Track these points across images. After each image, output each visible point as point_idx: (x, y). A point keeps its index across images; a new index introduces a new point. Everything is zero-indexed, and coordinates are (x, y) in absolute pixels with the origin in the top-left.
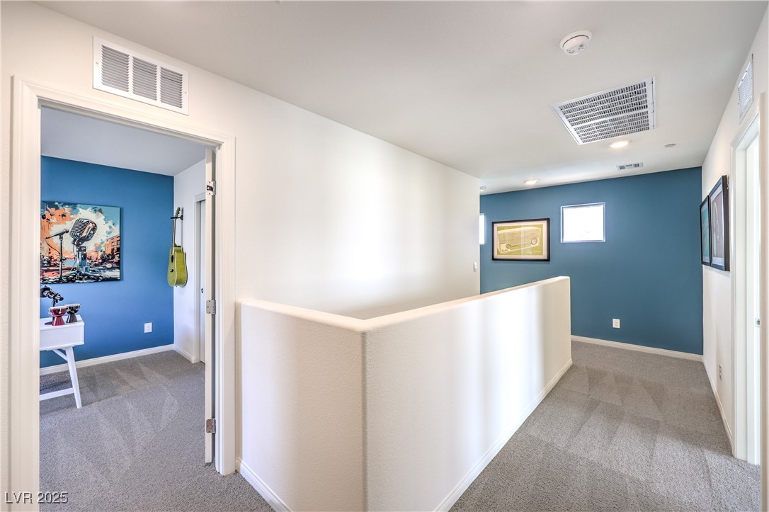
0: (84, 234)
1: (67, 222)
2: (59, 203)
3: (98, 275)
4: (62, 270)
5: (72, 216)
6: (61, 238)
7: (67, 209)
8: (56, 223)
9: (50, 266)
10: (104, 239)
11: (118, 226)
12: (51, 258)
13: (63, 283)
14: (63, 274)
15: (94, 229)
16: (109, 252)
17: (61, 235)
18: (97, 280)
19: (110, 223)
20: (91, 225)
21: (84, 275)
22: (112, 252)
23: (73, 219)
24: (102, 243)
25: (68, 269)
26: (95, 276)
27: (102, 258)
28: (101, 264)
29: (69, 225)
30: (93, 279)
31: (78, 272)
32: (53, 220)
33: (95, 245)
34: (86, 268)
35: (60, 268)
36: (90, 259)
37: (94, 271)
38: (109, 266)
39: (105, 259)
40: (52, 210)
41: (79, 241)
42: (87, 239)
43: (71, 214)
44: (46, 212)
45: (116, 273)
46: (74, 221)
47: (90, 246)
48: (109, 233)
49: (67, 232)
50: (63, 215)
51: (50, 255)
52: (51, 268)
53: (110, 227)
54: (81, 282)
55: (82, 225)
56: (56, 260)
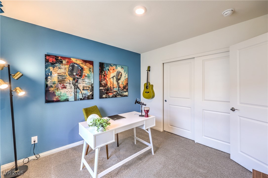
0: (119, 77)
1: (115, 72)
2: (113, 64)
3: (122, 94)
4: (114, 92)
5: (116, 70)
6: (113, 79)
7: (114, 67)
8: (112, 73)
9: (111, 90)
10: (124, 79)
11: (127, 74)
12: (111, 87)
13: (114, 97)
14: (114, 94)
15: (121, 75)
16: (125, 85)
17: (113, 77)
18: (122, 96)
19: (125, 72)
20: (120, 74)
21: (119, 94)
22: (126, 85)
23: (116, 71)
24: (123, 81)
25: (115, 92)
26: (122, 95)
27: (123, 87)
28: (123, 89)
29: (115, 74)
30: (121, 96)
31: (117, 93)
32: (111, 72)
33: (122, 81)
34: (120, 91)
35: (113, 91)
36: (120, 88)
37: (121, 92)
38: (125, 90)
39: (124, 88)
40: (111, 67)
41: (118, 80)
43: (116, 69)
44: (109, 68)
45: (126, 94)
46: (116, 72)
47: (120, 82)
48: (125, 77)
49: (115, 76)
50: (114, 70)
51: (111, 86)
52: (111, 91)
53: (125, 74)
54: (118, 97)
55: (119, 73)
56: (112, 88)
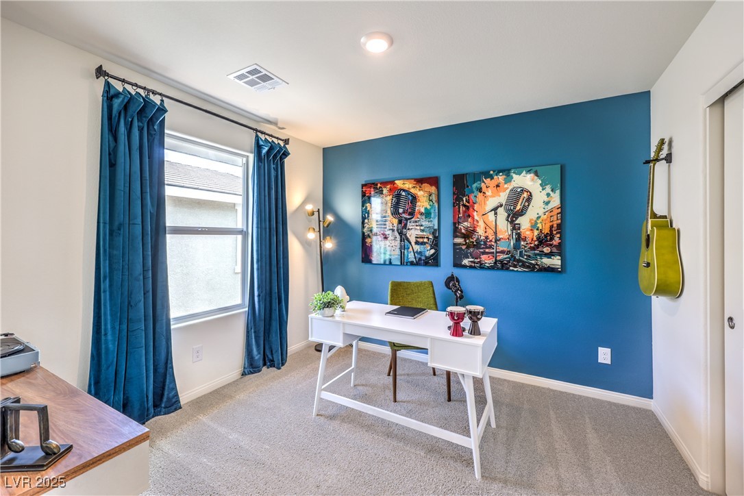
0: (518, 207)
1: (501, 194)
2: (494, 171)
3: (533, 262)
4: (497, 252)
5: (506, 186)
6: (496, 214)
7: (500, 178)
8: (492, 196)
9: (487, 248)
10: (541, 212)
11: (558, 192)
12: (487, 238)
13: (498, 269)
14: (498, 258)
15: (529, 199)
16: (547, 231)
17: (495, 209)
18: (532, 268)
19: (548, 189)
20: (525, 195)
21: (519, 261)
22: (551, 231)
23: (507, 188)
24: (539, 218)
25: (502, 252)
26: (531, 264)
27: (538, 238)
28: (537, 246)
29: (503, 197)
30: (528, 267)
31: (512, 256)
32: (489, 193)
33: (531, 220)
34: (521, 252)
35: (494, 251)
36: (525, 240)
37: (529, 256)
38: (546, 250)
39: (543, 240)
40: (488, 181)
41: (514, 216)
42: (521, 213)
43: (505, 183)
44: (483, 184)
45: (556, 262)
46: (508, 191)
47: (524, 222)
48: (547, 203)
49: (501, 206)
50: (498, 186)
51: (487, 234)
52: (487, 250)
53: (548, 195)
54: (516, 269)
55: (516, 194)
56: (491, 241)
